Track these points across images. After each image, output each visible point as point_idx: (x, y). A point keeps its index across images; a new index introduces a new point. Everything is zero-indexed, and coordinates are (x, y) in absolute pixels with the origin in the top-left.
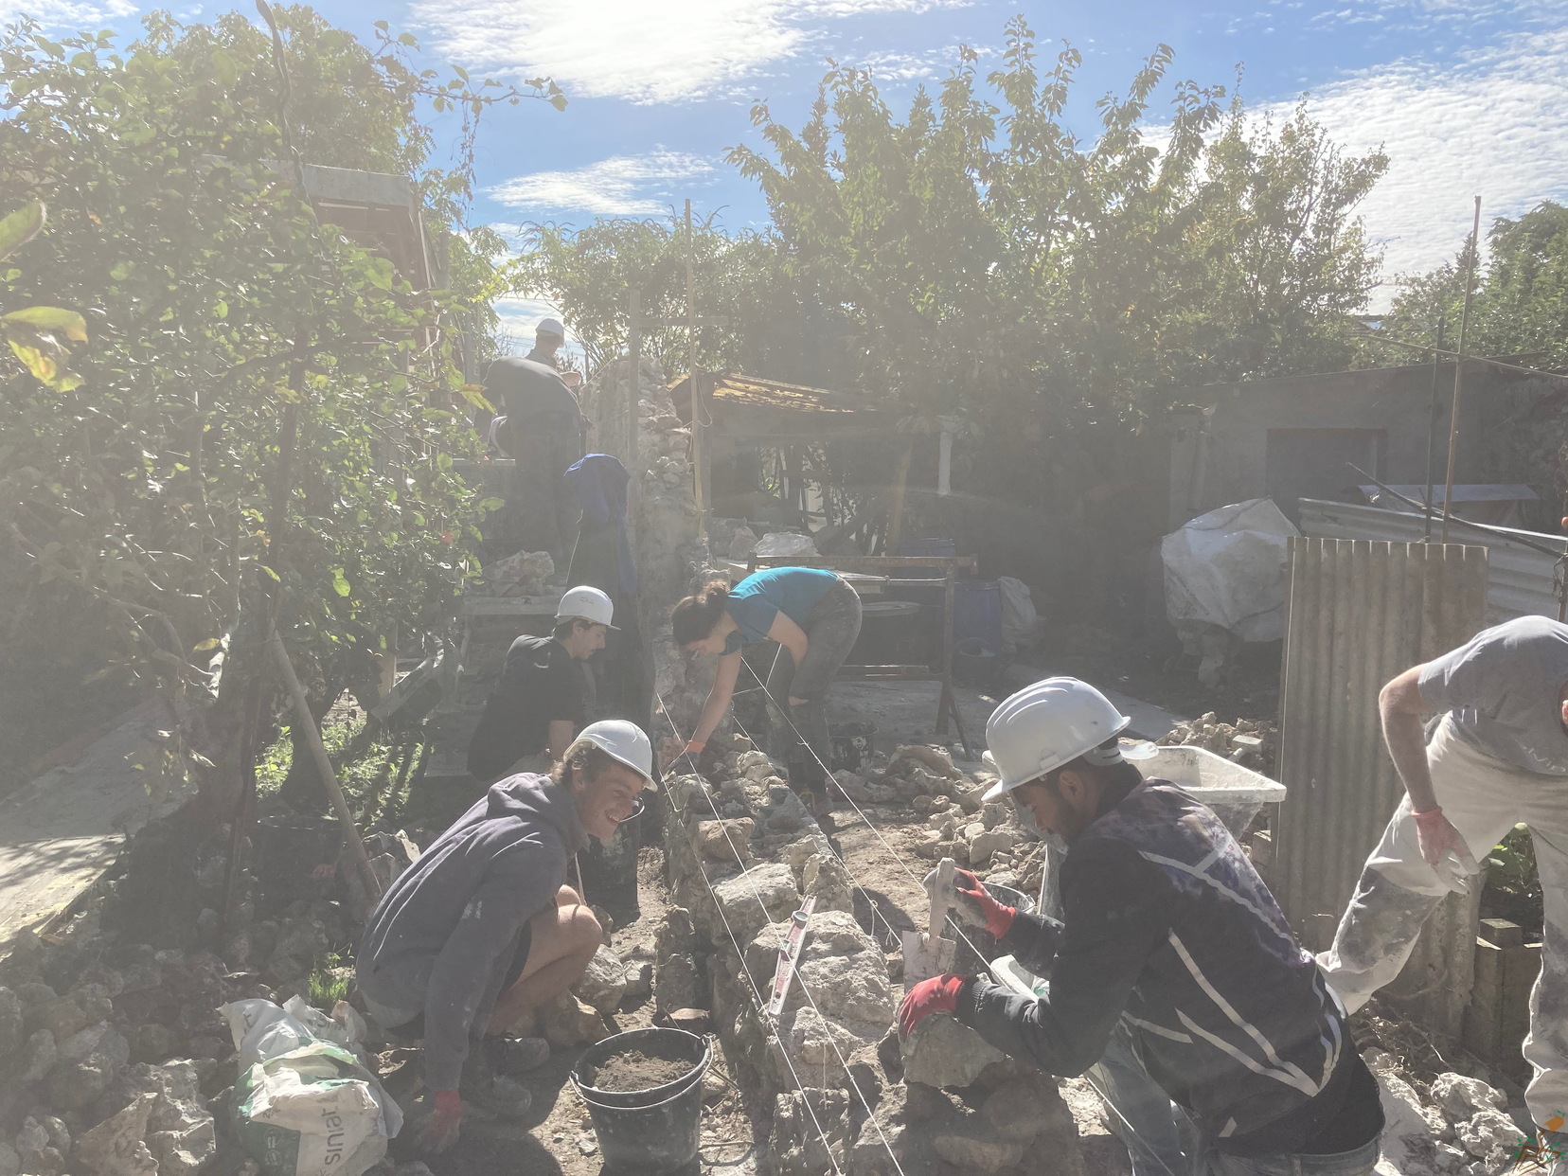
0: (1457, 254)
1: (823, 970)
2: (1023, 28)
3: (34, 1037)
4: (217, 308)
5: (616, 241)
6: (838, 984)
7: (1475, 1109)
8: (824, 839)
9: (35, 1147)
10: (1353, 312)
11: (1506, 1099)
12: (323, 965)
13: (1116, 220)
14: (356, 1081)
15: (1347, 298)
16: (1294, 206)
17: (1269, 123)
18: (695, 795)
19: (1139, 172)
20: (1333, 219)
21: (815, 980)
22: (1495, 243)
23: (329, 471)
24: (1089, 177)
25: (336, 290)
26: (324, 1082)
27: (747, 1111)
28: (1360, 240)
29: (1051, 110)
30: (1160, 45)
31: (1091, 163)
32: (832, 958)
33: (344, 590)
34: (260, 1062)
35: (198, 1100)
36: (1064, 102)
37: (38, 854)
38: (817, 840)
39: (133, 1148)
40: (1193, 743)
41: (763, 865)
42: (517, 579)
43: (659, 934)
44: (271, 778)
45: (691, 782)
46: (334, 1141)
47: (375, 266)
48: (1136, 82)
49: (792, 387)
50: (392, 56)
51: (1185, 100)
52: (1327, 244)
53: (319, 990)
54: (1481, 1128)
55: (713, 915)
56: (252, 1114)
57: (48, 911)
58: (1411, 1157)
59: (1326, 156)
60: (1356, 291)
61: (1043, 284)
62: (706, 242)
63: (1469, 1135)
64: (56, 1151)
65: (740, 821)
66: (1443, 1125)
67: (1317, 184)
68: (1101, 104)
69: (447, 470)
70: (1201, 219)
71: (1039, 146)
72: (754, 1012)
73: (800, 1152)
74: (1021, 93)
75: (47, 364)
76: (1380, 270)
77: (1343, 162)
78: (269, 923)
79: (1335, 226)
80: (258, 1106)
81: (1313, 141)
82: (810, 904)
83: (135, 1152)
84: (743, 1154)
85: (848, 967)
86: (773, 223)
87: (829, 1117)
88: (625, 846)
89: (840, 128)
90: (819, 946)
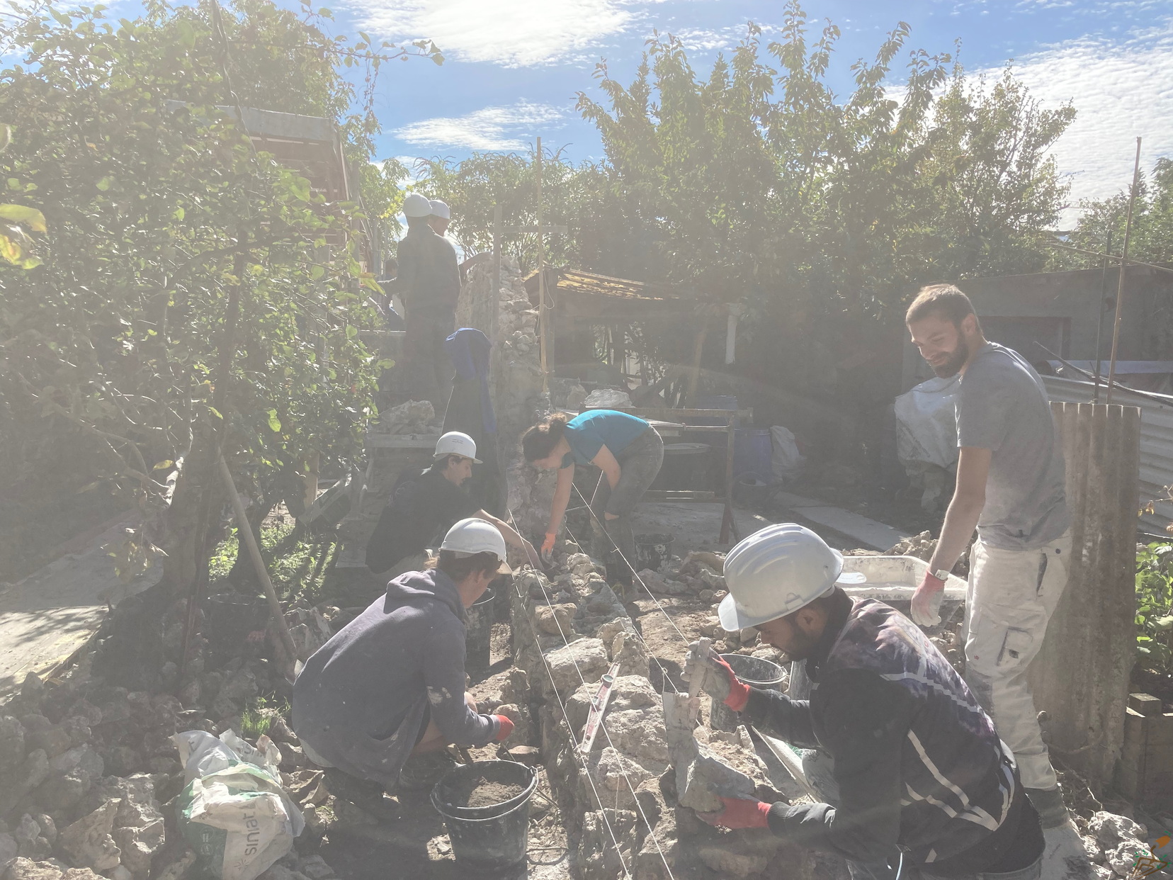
0: (1129, 185)
1: (623, 720)
2: (797, 9)
3: (31, 755)
4: (177, 212)
5: (489, 170)
6: (634, 731)
7: (1121, 839)
8: (628, 620)
9: (29, 837)
10: (1046, 228)
11: (1146, 832)
12: (253, 707)
13: (865, 156)
14: (269, 793)
15: (1042, 217)
16: (1002, 147)
17: (982, 83)
18: (534, 585)
19: (883, 120)
20: (1033, 157)
21: (617, 727)
22: (1158, 177)
23: (263, 337)
24: (844, 123)
25: (268, 200)
26: (245, 794)
27: (564, 824)
28: (1053, 173)
29: (817, 71)
30: (900, 23)
31: (846, 113)
32: (630, 711)
33: (276, 427)
34: (200, 778)
35: (153, 804)
36: (826, 66)
37: (49, 618)
38: (624, 622)
39: (102, 839)
40: (912, 554)
41: (582, 639)
42: (407, 421)
43: (503, 689)
44: (223, 566)
45: (531, 575)
46: (252, 838)
47: (296, 183)
48: (881, 51)
49: (616, 280)
50: (313, 25)
51: (918, 64)
52: (1027, 176)
53: (249, 725)
54: (1124, 854)
55: (544, 676)
56: (192, 817)
57: (54, 661)
58: (1071, 874)
59: (1028, 109)
60: (1049, 212)
61: (809, 204)
62: (554, 171)
63: (1115, 860)
64: (45, 840)
65: (566, 605)
66: (1096, 851)
67: (1020, 130)
68: (854, 67)
69: (353, 338)
70: (929, 156)
71: (807, 100)
72: (570, 750)
73: (600, 857)
74: (794, 58)
75: (13, 247)
76: (1068, 196)
77: (1040, 113)
78: (214, 674)
79: (1034, 162)
80: (196, 811)
81: (1018, 97)
82: (615, 669)
83: (103, 842)
84: (559, 857)
85: (642, 718)
86: (606, 157)
87: (621, 831)
88: (481, 622)
89: (658, 85)
90: (621, 701)
